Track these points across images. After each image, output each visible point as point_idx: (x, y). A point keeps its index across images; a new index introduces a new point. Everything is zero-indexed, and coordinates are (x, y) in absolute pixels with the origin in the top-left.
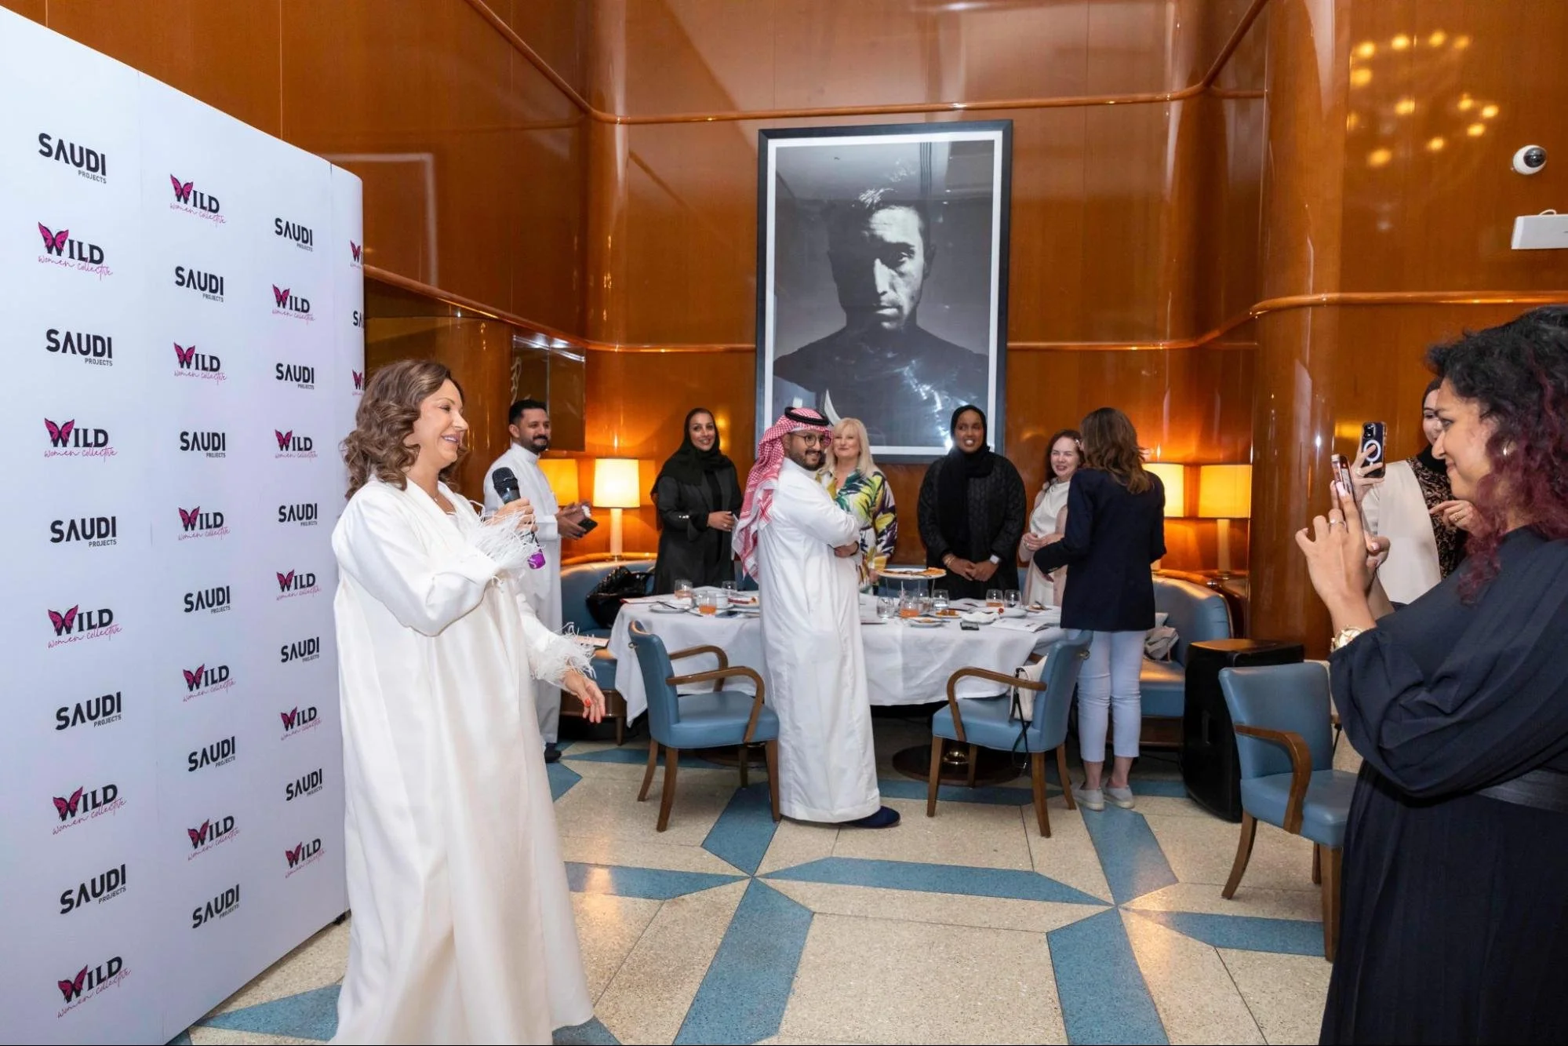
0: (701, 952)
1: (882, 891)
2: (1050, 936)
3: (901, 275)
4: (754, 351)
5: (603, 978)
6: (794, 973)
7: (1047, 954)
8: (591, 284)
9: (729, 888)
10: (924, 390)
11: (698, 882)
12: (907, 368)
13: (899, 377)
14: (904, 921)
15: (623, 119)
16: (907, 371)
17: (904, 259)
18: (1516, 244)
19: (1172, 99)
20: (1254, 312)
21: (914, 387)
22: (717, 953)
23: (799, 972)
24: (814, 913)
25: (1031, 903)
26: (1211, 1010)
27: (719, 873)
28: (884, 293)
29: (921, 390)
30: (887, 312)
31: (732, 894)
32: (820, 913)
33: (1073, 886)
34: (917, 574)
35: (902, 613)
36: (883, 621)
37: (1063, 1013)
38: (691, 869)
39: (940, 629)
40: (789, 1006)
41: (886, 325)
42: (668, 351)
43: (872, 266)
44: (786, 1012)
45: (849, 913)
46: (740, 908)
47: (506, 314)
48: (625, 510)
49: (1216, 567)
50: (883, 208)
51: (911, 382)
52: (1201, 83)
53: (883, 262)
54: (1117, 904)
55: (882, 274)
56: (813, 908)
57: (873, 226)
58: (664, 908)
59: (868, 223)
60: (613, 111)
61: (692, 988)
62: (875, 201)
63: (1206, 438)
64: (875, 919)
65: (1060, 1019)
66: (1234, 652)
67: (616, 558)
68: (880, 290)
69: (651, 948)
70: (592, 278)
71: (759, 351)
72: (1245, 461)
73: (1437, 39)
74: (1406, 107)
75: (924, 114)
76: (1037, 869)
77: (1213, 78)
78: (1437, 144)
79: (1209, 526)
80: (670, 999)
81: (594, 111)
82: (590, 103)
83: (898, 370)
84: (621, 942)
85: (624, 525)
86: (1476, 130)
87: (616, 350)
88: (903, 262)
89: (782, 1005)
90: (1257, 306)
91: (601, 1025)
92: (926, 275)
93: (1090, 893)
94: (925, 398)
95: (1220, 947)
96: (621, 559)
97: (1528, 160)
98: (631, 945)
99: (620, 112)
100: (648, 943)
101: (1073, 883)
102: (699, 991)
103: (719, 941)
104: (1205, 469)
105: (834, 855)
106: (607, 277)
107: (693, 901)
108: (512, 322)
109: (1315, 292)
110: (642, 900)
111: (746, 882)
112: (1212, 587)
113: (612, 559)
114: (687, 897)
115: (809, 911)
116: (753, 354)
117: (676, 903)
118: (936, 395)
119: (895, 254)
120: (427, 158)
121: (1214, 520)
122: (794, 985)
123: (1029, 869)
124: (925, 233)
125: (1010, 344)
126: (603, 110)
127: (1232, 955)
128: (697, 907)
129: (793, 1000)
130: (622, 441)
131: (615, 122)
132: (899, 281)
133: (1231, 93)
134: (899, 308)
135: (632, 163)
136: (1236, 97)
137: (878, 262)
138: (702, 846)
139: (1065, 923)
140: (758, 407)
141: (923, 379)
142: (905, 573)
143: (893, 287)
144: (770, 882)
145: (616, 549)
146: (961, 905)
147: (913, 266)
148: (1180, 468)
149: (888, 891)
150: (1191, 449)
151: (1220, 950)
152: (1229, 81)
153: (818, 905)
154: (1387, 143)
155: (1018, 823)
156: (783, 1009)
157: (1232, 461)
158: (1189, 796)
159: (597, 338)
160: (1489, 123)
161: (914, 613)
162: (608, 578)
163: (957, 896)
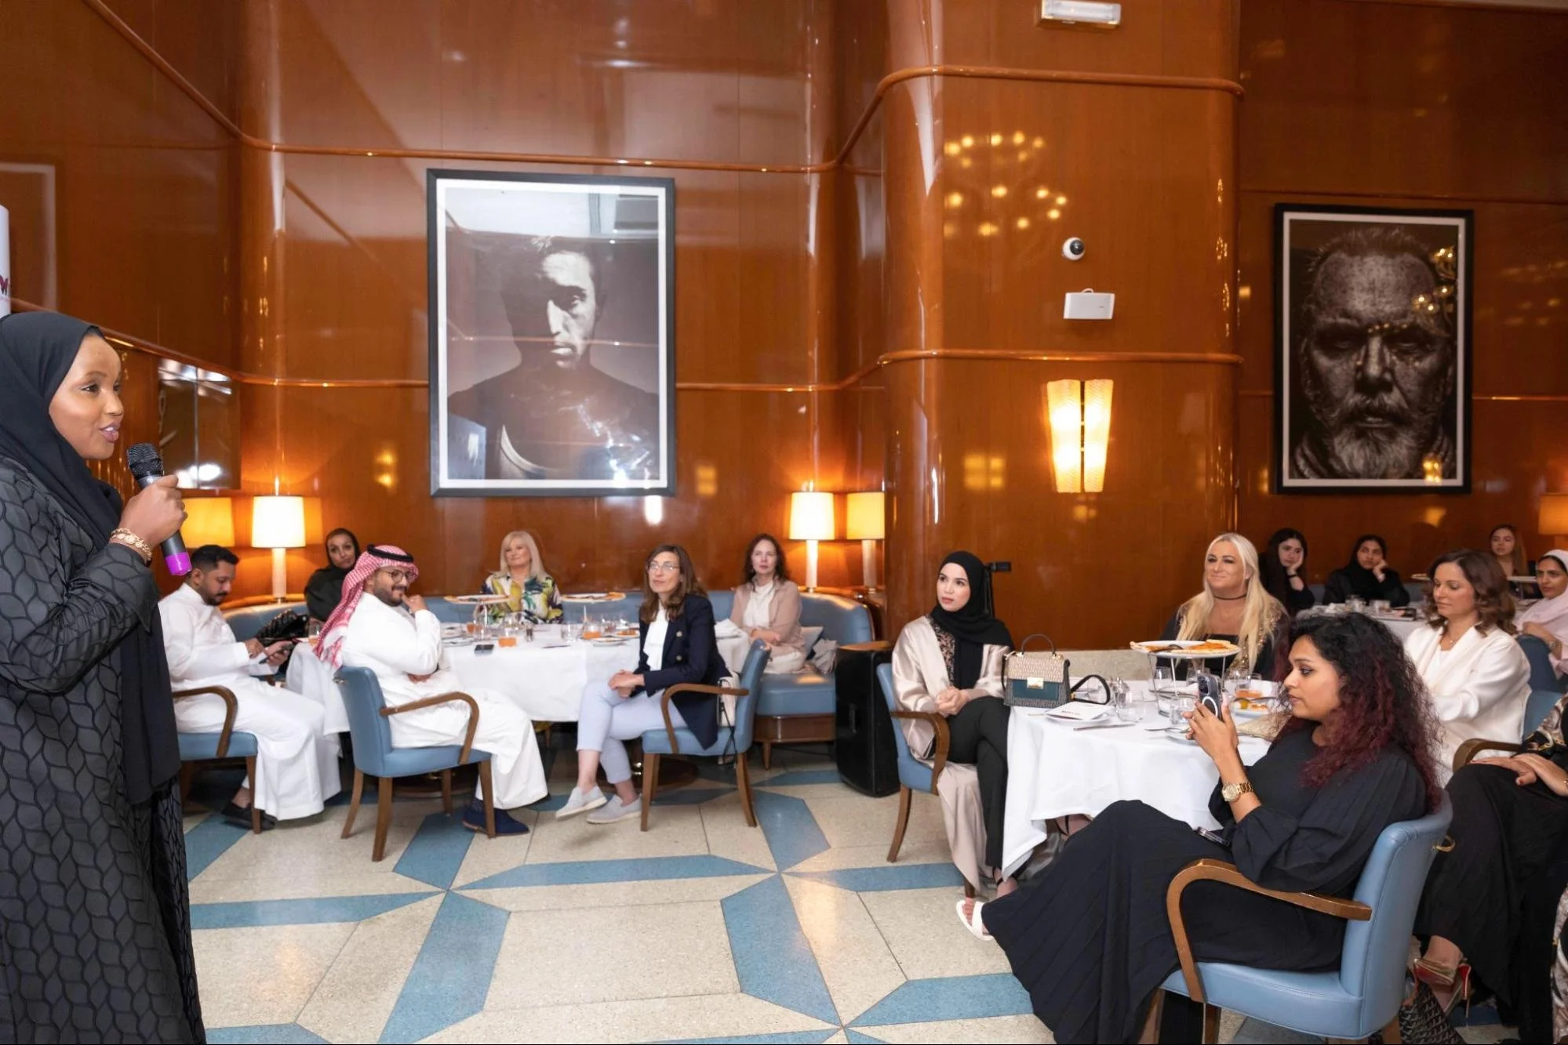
0: (402, 959)
1: (574, 887)
2: (723, 902)
3: (574, 316)
4: (428, 386)
5: (303, 993)
6: (494, 962)
7: (721, 916)
8: (246, 309)
9: (426, 902)
10: (598, 428)
11: (394, 901)
12: (581, 406)
13: (574, 413)
14: (594, 908)
15: (278, 146)
16: (581, 408)
17: (576, 302)
18: (1067, 315)
19: (812, 172)
20: (881, 362)
21: (587, 424)
22: (417, 958)
23: (499, 960)
24: (510, 913)
25: (708, 880)
26: (851, 936)
27: (414, 891)
28: (558, 333)
29: (594, 427)
30: (561, 351)
31: (430, 907)
32: (515, 912)
33: (744, 861)
34: (600, 598)
35: (586, 636)
36: (568, 642)
37: (734, 958)
38: (384, 891)
39: (620, 647)
40: (491, 988)
41: (561, 363)
42: (332, 385)
43: (546, 307)
44: (489, 993)
45: (544, 908)
46: (438, 917)
47: (143, 342)
48: (289, 550)
49: (861, 582)
50: (555, 252)
51: (585, 420)
52: (834, 161)
53: (557, 304)
54: (780, 871)
55: (556, 316)
56: (507, 908)
57: (545, 269)
58: (360, 927)
59: (541, 266)
60: (266, 136)
61: (396, 988)
62: (547, 246)
63: (850, 471)
64: (568, 910)
65: (731, 962)
66: (872, 651)
67: (279, 600)
68: (554, 330)
69: (351, 962)
70: (246, 302)
71: (432, 387)
72: (879, 490)
73: (1019, 138)
74: (1000, 192)
75: (592, 167)
76: (713, 853)
77: (846, 157)
78: (1023, 223)
79: (854, 547)
80: (375, 1000)
81: (244, 135)
82: (240, 128)
83: (571, 408)
84: (318, 962)
85: (288, 565)
86: (1054, 214)
87: (275, 384)
88: (576, 305)
89: (485, 988)
90: (881, 357)
91: (308, 1031)
92: (598, 317)
93: (759, 865)
94: (598, 435)
95: (860, 891)
96: (284, 600)
97: (1072, 248)
98: (328, 963)
99: (276, 138)
100: (347, 958)
101: (743, 859)
102: (403, 990)
103: (419, 947)
104: (851, 497)
105: (527, 863)
106: (263, 302)
107: (388, 919)
108: (150, 351)
109: (926, 349)
110: (337, 924)
111: (442, 896)
112: (859, 600)
113: (274, 602)
114: (383, 916)
115: (505, 911)
116: (426, 390)
117: (371, 922)
118: (609, 433)
119: (567, 297)
120: (48, 171)
121: (859, 542)
122: (496, 971)
123: (706, 853)
124: (596, 278)
125: (679, 385)
126: (255, 136)
127: (870, 897)
128: (394, 922)
129: (495, 984)
130: (283, 479)
131: (270, 149)
132: (572, 322)
133: (862, 171)
134: (573, 347)
135: (291, 195)
136: (865, 174)
137: (551, 304)
138: (394, 871)
139: (736, 891)
140: (432, 442)
141: (596, 415)
142: (587, 598)
143: (566, 328)
144: (466, 893)
145: (279, 591)
146: (647, 888)
147: (586, 308)
148: (829, 497)
149: (580, 886)
150: (838, 480)
151: (860, 894)
152: (858, 160)
153: (514, 905)
154: (991, 219)
155: (697, 819)
156: (487, 991)
157: (870, 489)
158: (843, 782)
159: (252, 370)
160: (1062, 209)
161: (597, 635)
162: (273, 621)
163: (643, 882)
